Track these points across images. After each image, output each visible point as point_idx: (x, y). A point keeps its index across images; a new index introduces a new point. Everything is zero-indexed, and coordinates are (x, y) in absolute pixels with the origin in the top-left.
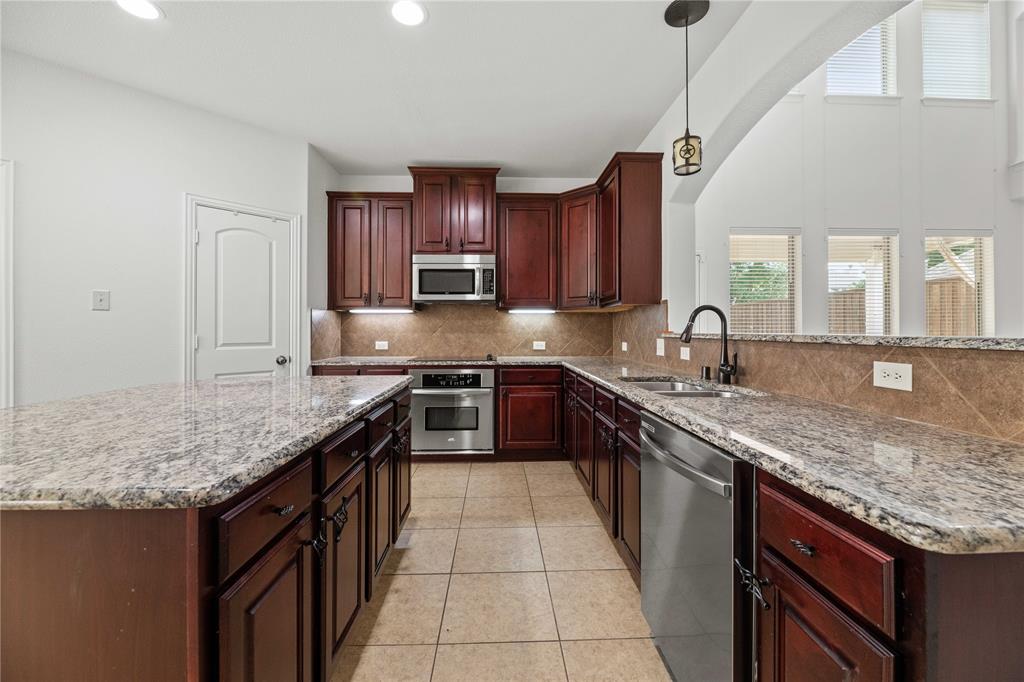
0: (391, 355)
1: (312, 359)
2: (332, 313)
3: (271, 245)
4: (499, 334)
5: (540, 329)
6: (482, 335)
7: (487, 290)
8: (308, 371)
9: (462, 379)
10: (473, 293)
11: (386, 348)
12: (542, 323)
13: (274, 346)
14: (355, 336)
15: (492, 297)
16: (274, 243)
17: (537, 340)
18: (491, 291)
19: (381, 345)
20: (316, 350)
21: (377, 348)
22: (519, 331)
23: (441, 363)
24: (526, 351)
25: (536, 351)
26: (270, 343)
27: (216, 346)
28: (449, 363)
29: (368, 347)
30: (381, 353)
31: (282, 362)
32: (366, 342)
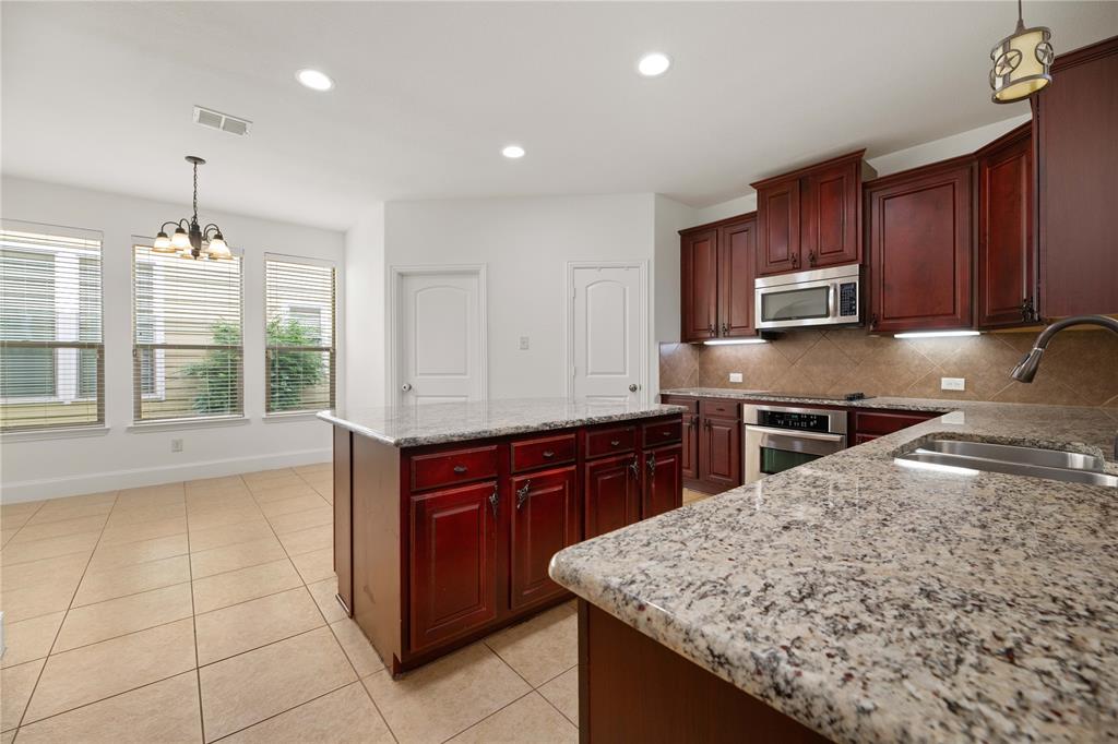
0: (745, 388)
1: (661, 388)
2: (686, 345)
3: (624, 290)
4: (883, 367)
5: (954, 360)
6: (857, 369)
7: (847, 310)
8: (656, 398)
9: (804, 420)
10: (827, 315)
11: (740, 380)
12: (958, 350)
13: (628, 375)
14: (711, 368)
15: (855, 318)
16: (628, 288)
17: (948, 376)
18: (853, 312)
19: (736, 377)
20: (665, 380)
21: (731, 380)
22: (917, 362)
23: (778, 400)
24: (929, 391)
25: (945, 391)
26: (625, 373)
27: (587, 374)
28: (787, 400)
29: (722, 379)
30: (735, 385)
31: (634, 389)
32: (720, 373)
